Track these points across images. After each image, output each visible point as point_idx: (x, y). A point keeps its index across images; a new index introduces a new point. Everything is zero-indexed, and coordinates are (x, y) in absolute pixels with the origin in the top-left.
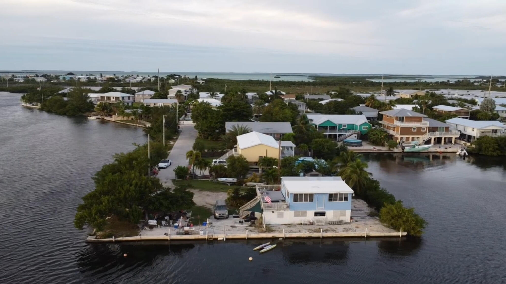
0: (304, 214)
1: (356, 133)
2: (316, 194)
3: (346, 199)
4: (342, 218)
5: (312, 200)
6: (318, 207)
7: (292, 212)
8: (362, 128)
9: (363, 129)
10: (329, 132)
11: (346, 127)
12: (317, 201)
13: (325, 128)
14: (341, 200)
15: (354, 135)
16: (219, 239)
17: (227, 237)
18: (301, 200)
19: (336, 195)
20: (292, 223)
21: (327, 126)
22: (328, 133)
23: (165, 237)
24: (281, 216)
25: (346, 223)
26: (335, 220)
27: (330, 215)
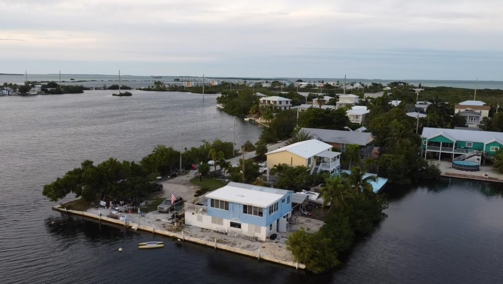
0: (221, 222)
1: (479, 154)
2: (231, 202)
3: (261, 214)
4: (257, 235)
5: (227, 208)
6: (233, 217)
7: (210, 218)
8: (491, 148)
9: (491, 150)
10: (442, 150)
11: (472, 146)
12: (232, 211)
13: (438, 144)
14: (255, 213)
15: (476, 157)
16: (132, 228)
17: (139, 227)
18: (217, 207)
19: (250, 207)
20: (210, 229)
21: (440, 143)
22: (440, 152)
23: (98, 217)
24: (200, 219)
25: (261, 241)
26: (250, 235)
27: (245, 229)
